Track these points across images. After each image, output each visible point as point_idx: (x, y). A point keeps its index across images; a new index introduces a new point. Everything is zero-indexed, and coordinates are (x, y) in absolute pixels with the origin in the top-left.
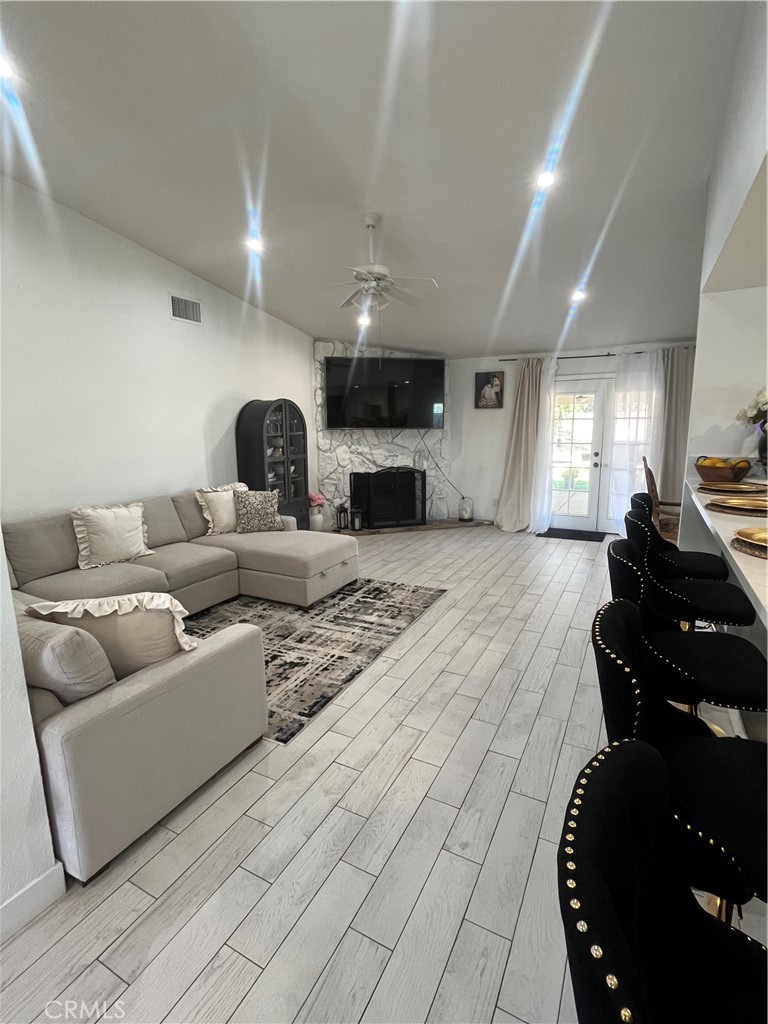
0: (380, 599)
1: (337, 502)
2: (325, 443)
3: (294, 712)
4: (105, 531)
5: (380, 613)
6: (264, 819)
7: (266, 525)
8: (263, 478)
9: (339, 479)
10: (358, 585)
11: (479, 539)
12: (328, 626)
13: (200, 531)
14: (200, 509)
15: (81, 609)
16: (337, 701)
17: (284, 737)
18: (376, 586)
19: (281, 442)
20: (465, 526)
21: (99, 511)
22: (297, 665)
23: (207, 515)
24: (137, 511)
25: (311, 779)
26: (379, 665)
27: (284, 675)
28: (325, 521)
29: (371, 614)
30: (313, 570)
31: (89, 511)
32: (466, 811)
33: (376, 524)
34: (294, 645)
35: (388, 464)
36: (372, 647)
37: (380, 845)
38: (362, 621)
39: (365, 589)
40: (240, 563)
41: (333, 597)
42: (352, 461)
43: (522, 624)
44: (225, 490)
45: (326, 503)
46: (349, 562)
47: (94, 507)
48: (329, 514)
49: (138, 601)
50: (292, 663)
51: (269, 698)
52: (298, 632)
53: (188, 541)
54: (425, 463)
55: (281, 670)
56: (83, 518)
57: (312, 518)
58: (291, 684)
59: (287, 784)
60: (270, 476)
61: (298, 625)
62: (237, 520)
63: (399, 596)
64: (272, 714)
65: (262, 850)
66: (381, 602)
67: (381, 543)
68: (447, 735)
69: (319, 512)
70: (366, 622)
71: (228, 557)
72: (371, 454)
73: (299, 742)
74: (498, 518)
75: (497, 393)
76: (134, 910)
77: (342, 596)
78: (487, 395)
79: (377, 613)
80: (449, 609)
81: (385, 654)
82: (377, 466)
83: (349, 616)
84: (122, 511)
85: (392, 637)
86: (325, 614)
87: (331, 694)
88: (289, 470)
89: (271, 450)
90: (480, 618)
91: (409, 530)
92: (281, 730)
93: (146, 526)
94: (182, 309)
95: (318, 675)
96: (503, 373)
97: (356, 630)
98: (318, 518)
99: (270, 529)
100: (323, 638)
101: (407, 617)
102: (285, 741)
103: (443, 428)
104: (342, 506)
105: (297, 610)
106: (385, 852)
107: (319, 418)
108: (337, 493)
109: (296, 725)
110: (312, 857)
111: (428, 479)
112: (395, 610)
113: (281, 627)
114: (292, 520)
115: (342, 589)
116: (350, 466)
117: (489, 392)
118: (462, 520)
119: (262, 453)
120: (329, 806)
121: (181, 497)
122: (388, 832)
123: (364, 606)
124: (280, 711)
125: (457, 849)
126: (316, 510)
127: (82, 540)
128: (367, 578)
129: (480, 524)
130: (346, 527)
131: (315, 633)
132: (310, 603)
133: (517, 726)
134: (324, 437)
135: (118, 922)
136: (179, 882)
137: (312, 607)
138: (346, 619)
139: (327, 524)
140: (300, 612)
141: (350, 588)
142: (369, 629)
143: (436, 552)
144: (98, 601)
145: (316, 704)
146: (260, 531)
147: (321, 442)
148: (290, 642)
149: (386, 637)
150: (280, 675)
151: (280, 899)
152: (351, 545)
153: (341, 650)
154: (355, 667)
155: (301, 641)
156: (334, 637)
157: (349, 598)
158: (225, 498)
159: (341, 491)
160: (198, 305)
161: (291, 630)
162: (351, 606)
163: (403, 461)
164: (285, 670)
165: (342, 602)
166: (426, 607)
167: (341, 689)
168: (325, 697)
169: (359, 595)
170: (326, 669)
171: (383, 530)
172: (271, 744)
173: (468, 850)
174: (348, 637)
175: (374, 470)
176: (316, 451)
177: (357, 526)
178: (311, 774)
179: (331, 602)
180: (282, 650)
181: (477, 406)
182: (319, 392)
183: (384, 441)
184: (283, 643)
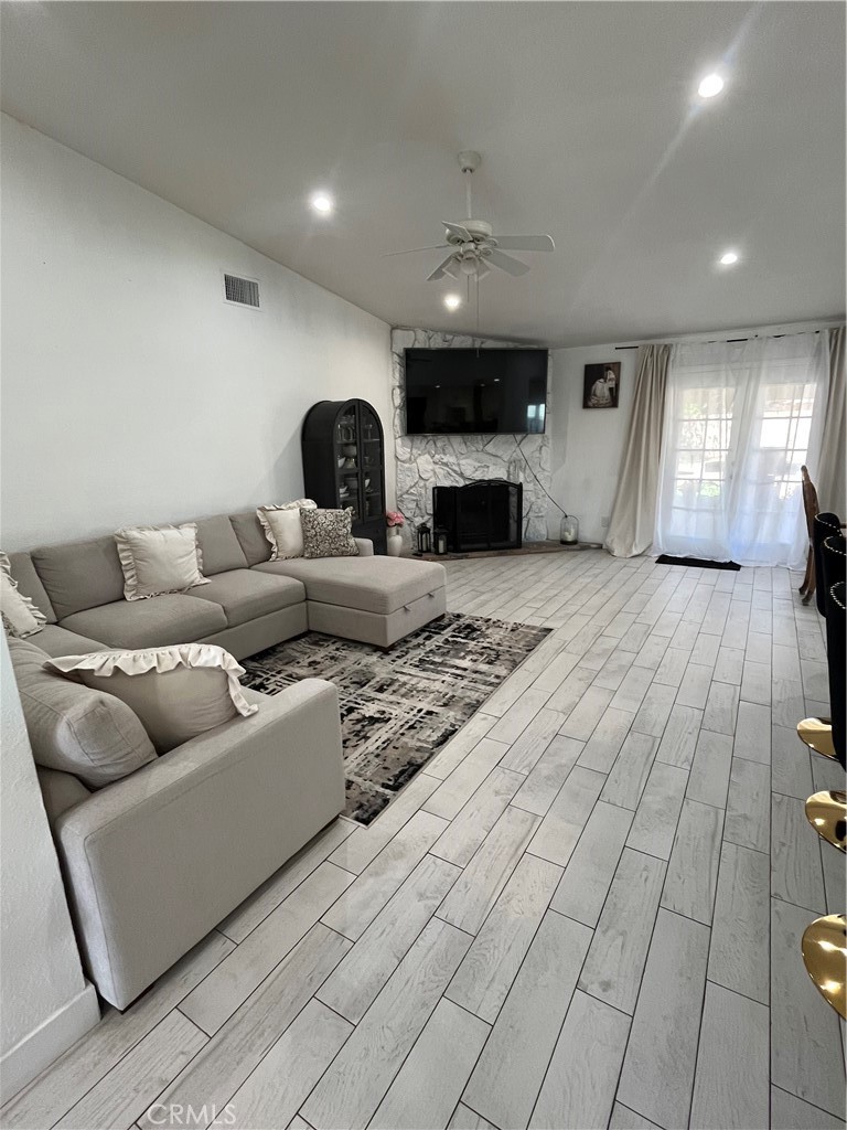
0: (473, 639)
1: (418, 521)
2: (404, 452)
3: (376, 783)
4: (154, 557)
5: (475, 657)
6: (344, 930)
7: (337, 549)
8: (335, 493)
9: (421, 495)
10: (446, 621)
11: (586, 566)
12: (413, 671)
13: (264, 555)
14: (262, 529)
15: (110, 665)
16: (427, 769)
17: (365, 816)
18: (467, 622)
19: (353, 450)
20: (568, 550)
21: (146, 533)
22: (377, 720)
23: (270, 538)
24: (189, 533)
25: (400, 874)
26: (477, 725)
27: (362, 734)
28: (404, 543)
29: (464, 658)
30: (394, 604)
31: (135, 534)
32: (604, 932)
33: (463, 547)
34: (374, 694)
35: (478, 476)
36: (467, 700)
37: (493, 978)
38: (453, 667)
39: (454, 626)
40: (309, 594)
41: (416, 635)
42: (435, 473)
43: (651, 674)
44: (290, 508)
45: (405, 522)
46: (436, 593)
47: (141, 529)
48: (409, 535)
49: (182, 655)
50: (371, 717)
51: (346, 763)
52: (378, 679)
53: (249, 568)
54: (521, 475)
55: (358, 727)
56: (127, 541)
57: (390, 540)
58: (371, 746)
59: (371, 881)
60: (342, 491)
61: (377, 669)
62: (305, 543)
63: (495, 636)
64: (349, 784)
65: (343, 974)
66: (474, 643)
67: (470, 569)
68: (568, 821)
69: (398, 533)
70: (458, 668)
71: (295, 587)
72: (459, 465)
73: (385, 822)
74: (609, 540)
75: (611, 389)
76: (183, 1053)
77: (427, 634)
78: (598, 393)
79: (469, 658)
80: (557, 652)
81: (483, 709)
82: (465, 478)
83: (437, 659)
84: (173, 533)
85: (490, 688)
86: (409, 656)
87: (420, 761)
88: (363, 483)
89: (343, 460)
90: (597, 665)
91: (501, 555)
92: (361, 806)
93: (200, 551)
94: (237, 290)
95: (403, 734)
96: (619, 364)
97: (447, 678)
98: (396, 540)
99: (343, 554)
100: (407, 687)
101: (508, 663)
102: (367, 822)
103: (544, 432)
104: (423, 525)
105: (375, 651)
106: (499, 988)
107: (397, 422)
108: (418, 511)
109: (379, 801)
110: (406, 989)
111: (524, 493)
112: (492, 652)
113: (357, 672)
114: (368, 543)
115: (427, 626)
116: (433, 479)
117: (602, 388)
118: (564, 542)
119: (333, 463)
120: (425, 916)
121: (240, 515)
122: (502, 959)
123: (454, 648)
124: (359, 780)
125: (595, 989)
126: (394, 530)
127: (128, 568)
128: (457, 612)
129: (585, 547)
130: (428, 551)
131: (397, 680)
132: (390, 643)
133: (660, 813)
134: (403, 445)
135: (163, 1067)
136: (239, 1015)
137: (393, 647)
138: (433, 663)
139: (407, 547)
140: (379, 654)
141: (436, 625)
142: (463, 677)
143: (537, 582)
144: (132, 654)
145: (402, 772)
146: (331, 556)
147: (400, 450)
148: (368, 691)
149: (483, 687)
150: (357, 734)
151: (367, 1049)
152: (437, 574)
153: (429, 703)
154: (448, 726)
155: (381, 690)
156: (421, 686)
157: (436, 637)
158: (290, 516)
159: (423, 507)
160: (255, 285)
161: (369, 676)
162: (439, 647)
163: (496, 472)
164: (363, 726)
165: (427, 642)
166: (530, 650)
167: (432, 754)
168: (413, 765)
169: (447, 633)
170: (412, 727)
171: (470, 554)
172: (349, 825)
173: (611, 992)
174: (437, 686)
175: (461, 483)
176: (394, 461)
177: (441, 549)
178: (399, 870)
179: (415, 642)
180: (359, 701)
181: (586, 406)
182: (398, 391)
183: (474, 449)
184: (359, 692)
